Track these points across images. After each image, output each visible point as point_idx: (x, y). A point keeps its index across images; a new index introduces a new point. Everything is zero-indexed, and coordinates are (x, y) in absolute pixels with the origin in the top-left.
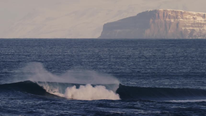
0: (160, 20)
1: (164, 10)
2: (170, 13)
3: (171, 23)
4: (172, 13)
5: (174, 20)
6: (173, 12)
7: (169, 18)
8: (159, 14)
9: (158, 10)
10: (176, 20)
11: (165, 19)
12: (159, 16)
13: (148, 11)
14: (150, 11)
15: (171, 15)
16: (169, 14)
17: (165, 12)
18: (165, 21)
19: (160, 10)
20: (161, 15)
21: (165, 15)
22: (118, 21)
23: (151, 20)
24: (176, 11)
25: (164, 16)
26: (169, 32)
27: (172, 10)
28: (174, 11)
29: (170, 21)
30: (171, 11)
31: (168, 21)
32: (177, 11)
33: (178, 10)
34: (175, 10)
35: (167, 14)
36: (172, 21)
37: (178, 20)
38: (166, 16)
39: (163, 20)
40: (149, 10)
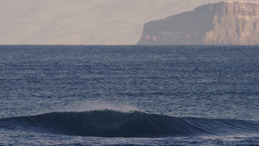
0: (229, 17)
1: (235, 3)
2: (244, 7)
3: (245, 22)
4: (246, 7)
5: (250, 18)
6: (248, 4)
7: (243, 15)
8: (227, 8)
9: (226, 3)
10: (253, 16)
11: (236, 16)
12: (227, 11)
13: (212, 4)
14: (214, 3)
15: (245, 9)
16: (243, 9)
17: (236, 5)
18: (236, 18)
19: (229, 3)
20: (230, 9)
21: (237, 9)
22: (166, 18)
23: (216, 18)
24: (252, 4)
25: (234, 12)
26: (243, 35)
27: (246, 2)
28: (249, 3)
29: (244, 19)
30: (245, 3)
31: (241, 19)
32: (254, 4)
33: (256, 3)
34: (251, 2)
35: (239, 8)
36: (247, 18)
37: (256, 17)
38: (238, 12)
39: (233, 17)
40: (213, 3)
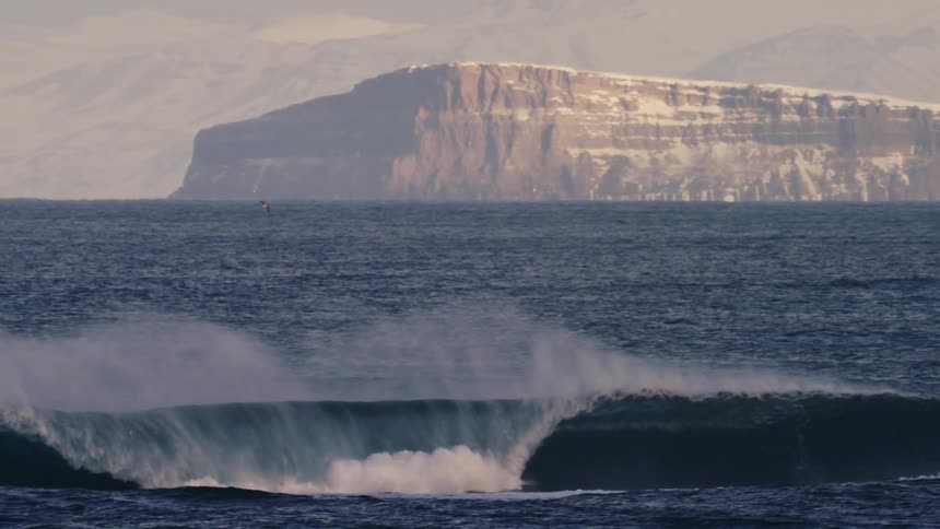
0: (466, 111)
1: (483, 67)
2: (511, 82)
3: (514, 126)
4: (520, 80)
5: (530, 115)
6: (523, 73)
7: (508, 105)
8: (457, 84)
9: (455, 68)
10: (541, 111)
11: (486, 109)
12: (457, 94)
13: (410, 71)
14: (419, 69)
15: (516, 88)
16: (509, 87)
17: (488, 75)
18: (488, 118)
19: (464, 68)
20: (469, 88)
21: (489, 89)
23: (422, 113)
24: (537, 70)
25: (482, 95)
26: (509, 167)
27: (519, 65)
28: (529, 69)
29: (511, 117)
30: (517, 68)
31: (502, 117)
32: (545, 70)
33: (548, 67)
34: (535, 66)
35: (497, 85)
36: (522, 115)
37: (551, 114)
38: (495, 94)
39: (477, 114)
40: (414, 67)
